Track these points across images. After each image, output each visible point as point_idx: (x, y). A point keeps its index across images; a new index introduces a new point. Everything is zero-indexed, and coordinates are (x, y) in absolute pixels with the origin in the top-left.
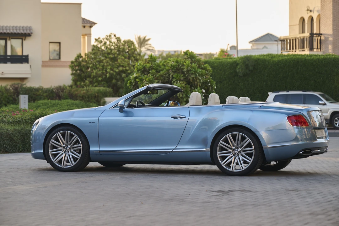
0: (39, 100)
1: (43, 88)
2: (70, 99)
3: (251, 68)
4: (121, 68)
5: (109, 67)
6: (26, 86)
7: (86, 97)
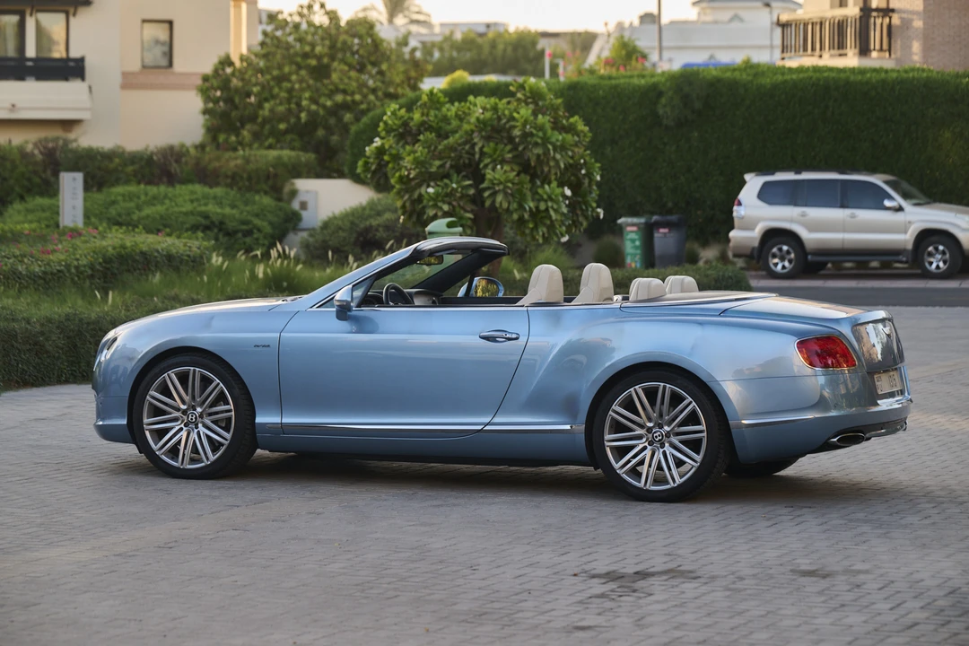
0: (113, 185)
1: (123, 152)
2: (200, 182)
3: (698, 105)
4: (339, 98)
5: (307, 95)
6: (79, 146)
7: (242, 177)
